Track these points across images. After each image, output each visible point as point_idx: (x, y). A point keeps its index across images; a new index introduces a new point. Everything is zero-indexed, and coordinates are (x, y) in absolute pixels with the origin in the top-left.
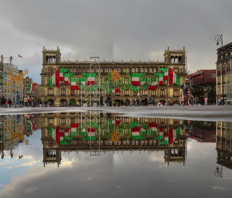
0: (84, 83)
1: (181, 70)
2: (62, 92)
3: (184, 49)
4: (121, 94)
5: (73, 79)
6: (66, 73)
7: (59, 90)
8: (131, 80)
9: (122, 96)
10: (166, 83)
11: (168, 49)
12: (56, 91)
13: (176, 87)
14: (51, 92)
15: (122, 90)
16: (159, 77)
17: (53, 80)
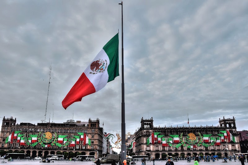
0: (171, 142)
1: (234, 132)
2: (156, 148)
3: (234, 118)
4: (197, 149)
5: (163, 139)
6: (159, 135)
7: (154, 147)
8: (203, 139)
9: (197, 151)
10: (226, 141)
11: (224, 118)
12: (152, 148)
13: (233, 143)
14: (148, 149)
15: (197, 146)
16: (220, 137)
17: (150, 140)
